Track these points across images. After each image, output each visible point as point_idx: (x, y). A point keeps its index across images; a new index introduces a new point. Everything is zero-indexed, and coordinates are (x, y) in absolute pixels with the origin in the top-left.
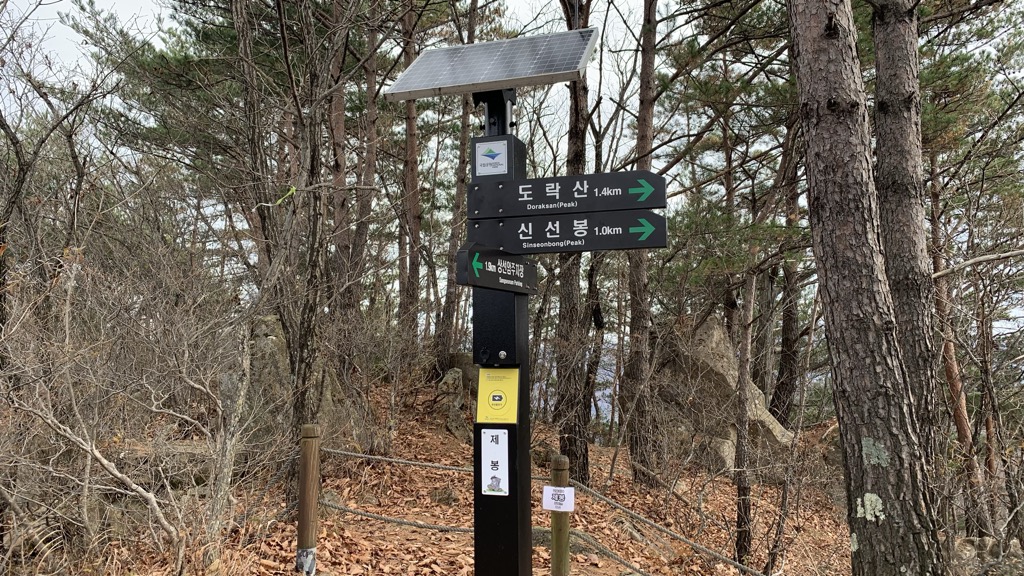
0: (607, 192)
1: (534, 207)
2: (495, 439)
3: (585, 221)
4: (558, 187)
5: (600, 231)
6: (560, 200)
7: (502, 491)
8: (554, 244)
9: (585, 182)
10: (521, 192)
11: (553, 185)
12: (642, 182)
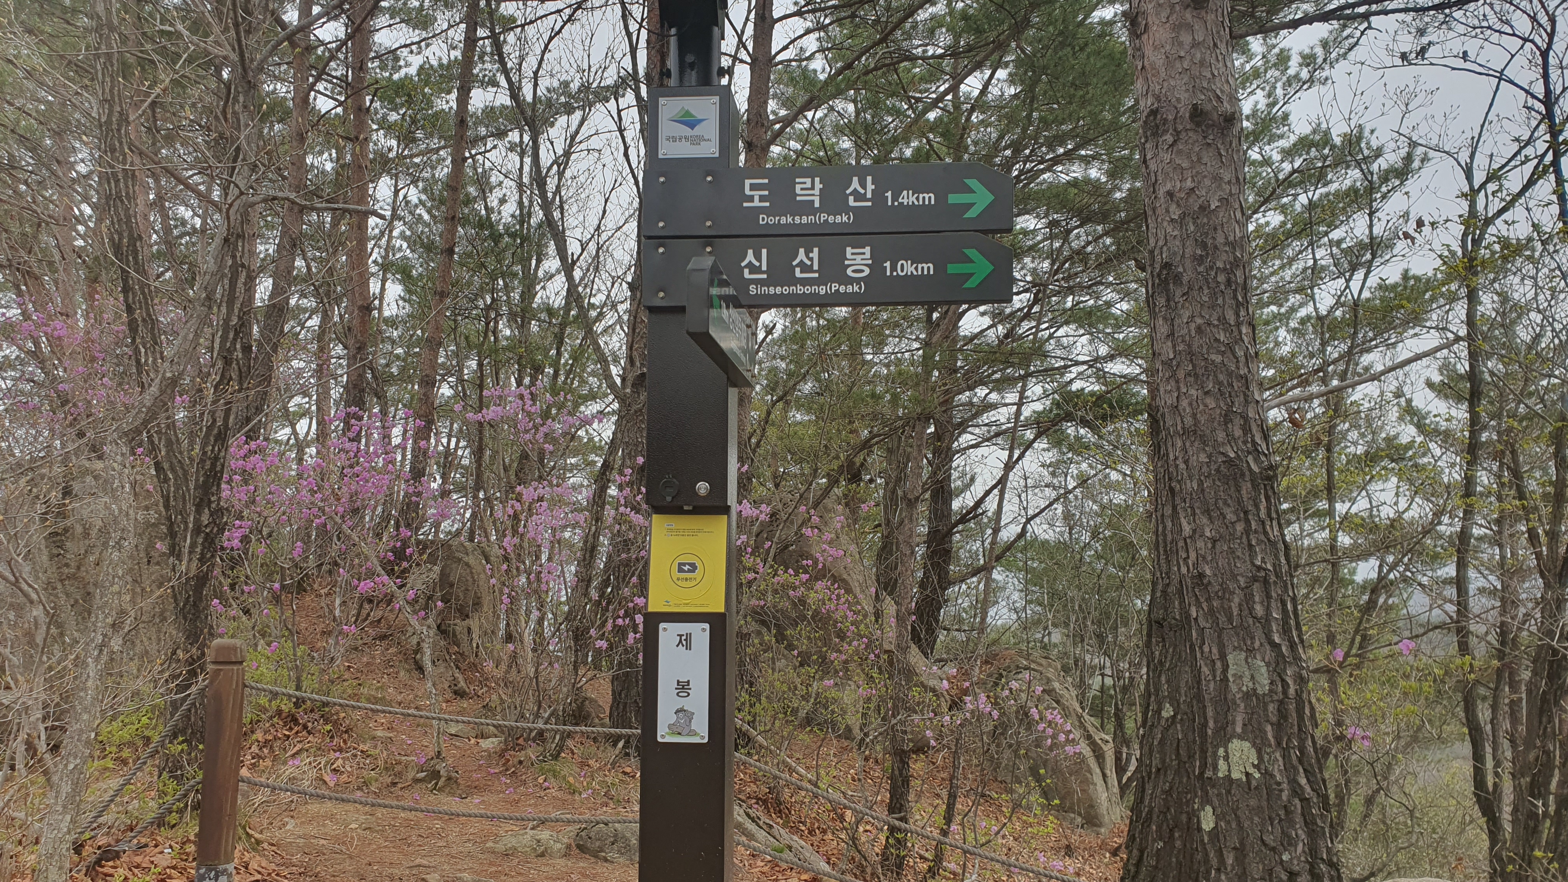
0: (908, 198)
1: (772, 220)
2: (686, 641)
3: (867, 250)
4: (818, 186)
5: (894, 268)
6: (821, 210)
7: (695, 734)
8: (808, 290)
9: (869, 179)
10: (748, 192)
11: (809, 181)
12: (973, 183)
